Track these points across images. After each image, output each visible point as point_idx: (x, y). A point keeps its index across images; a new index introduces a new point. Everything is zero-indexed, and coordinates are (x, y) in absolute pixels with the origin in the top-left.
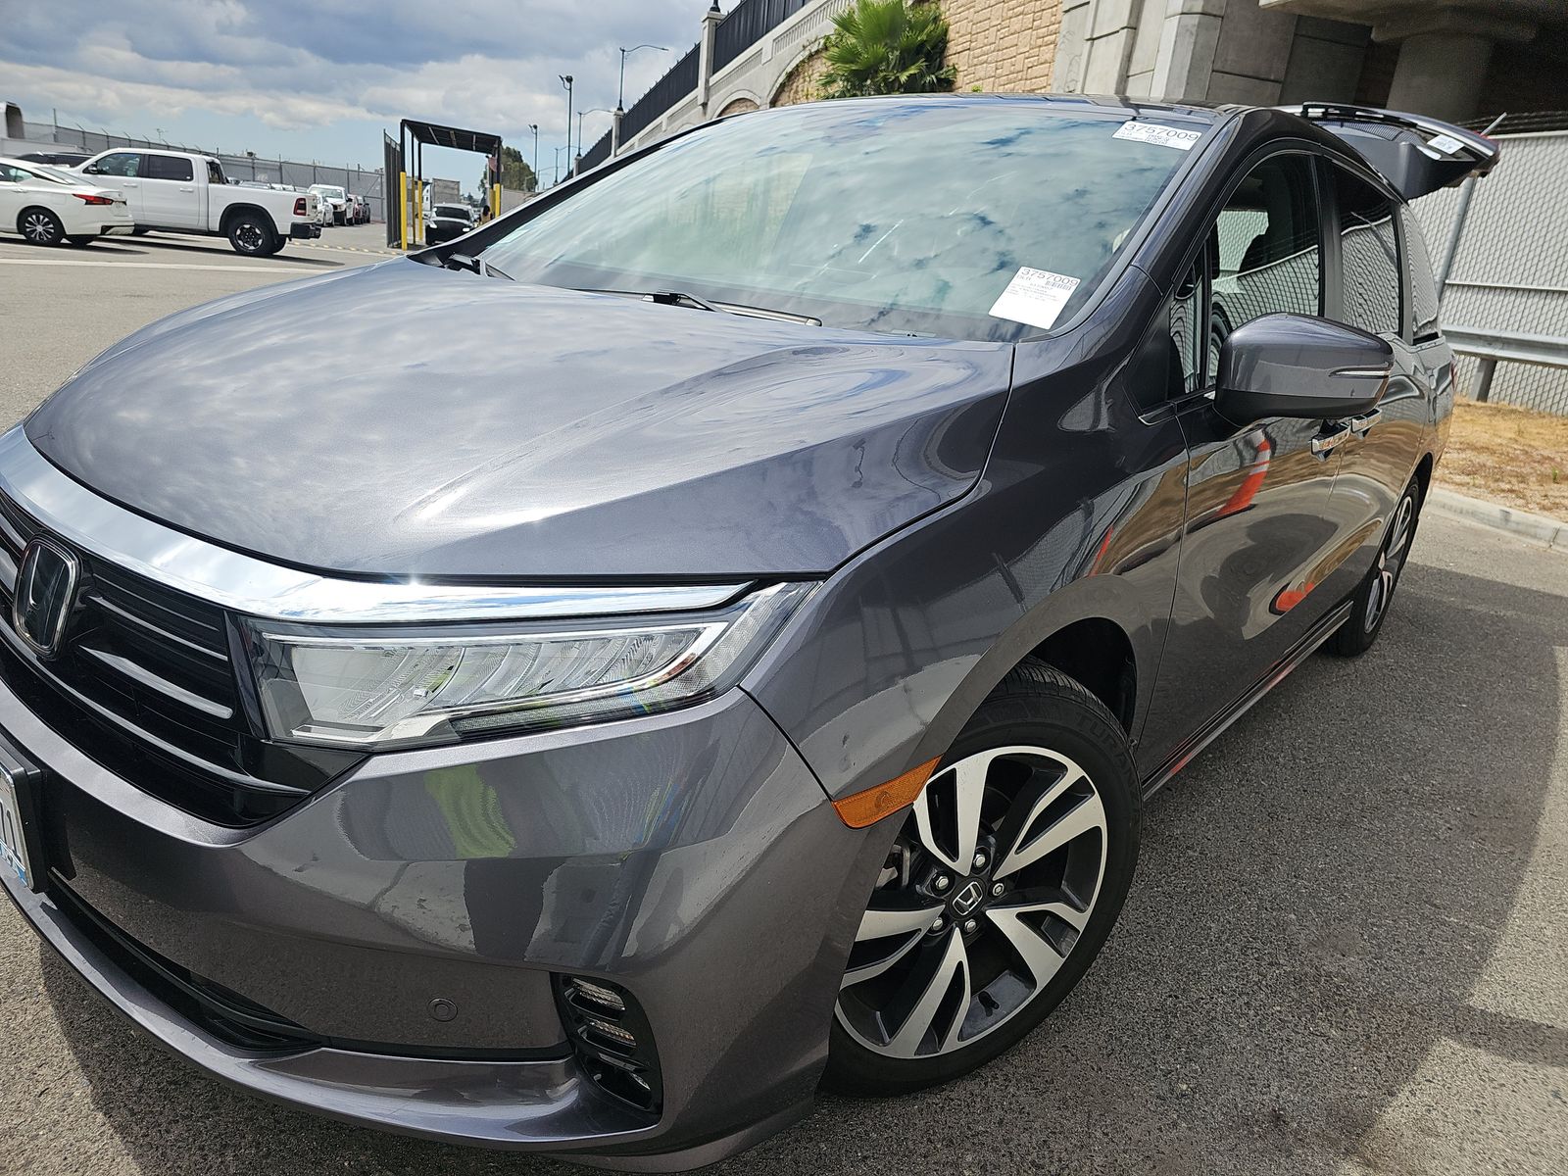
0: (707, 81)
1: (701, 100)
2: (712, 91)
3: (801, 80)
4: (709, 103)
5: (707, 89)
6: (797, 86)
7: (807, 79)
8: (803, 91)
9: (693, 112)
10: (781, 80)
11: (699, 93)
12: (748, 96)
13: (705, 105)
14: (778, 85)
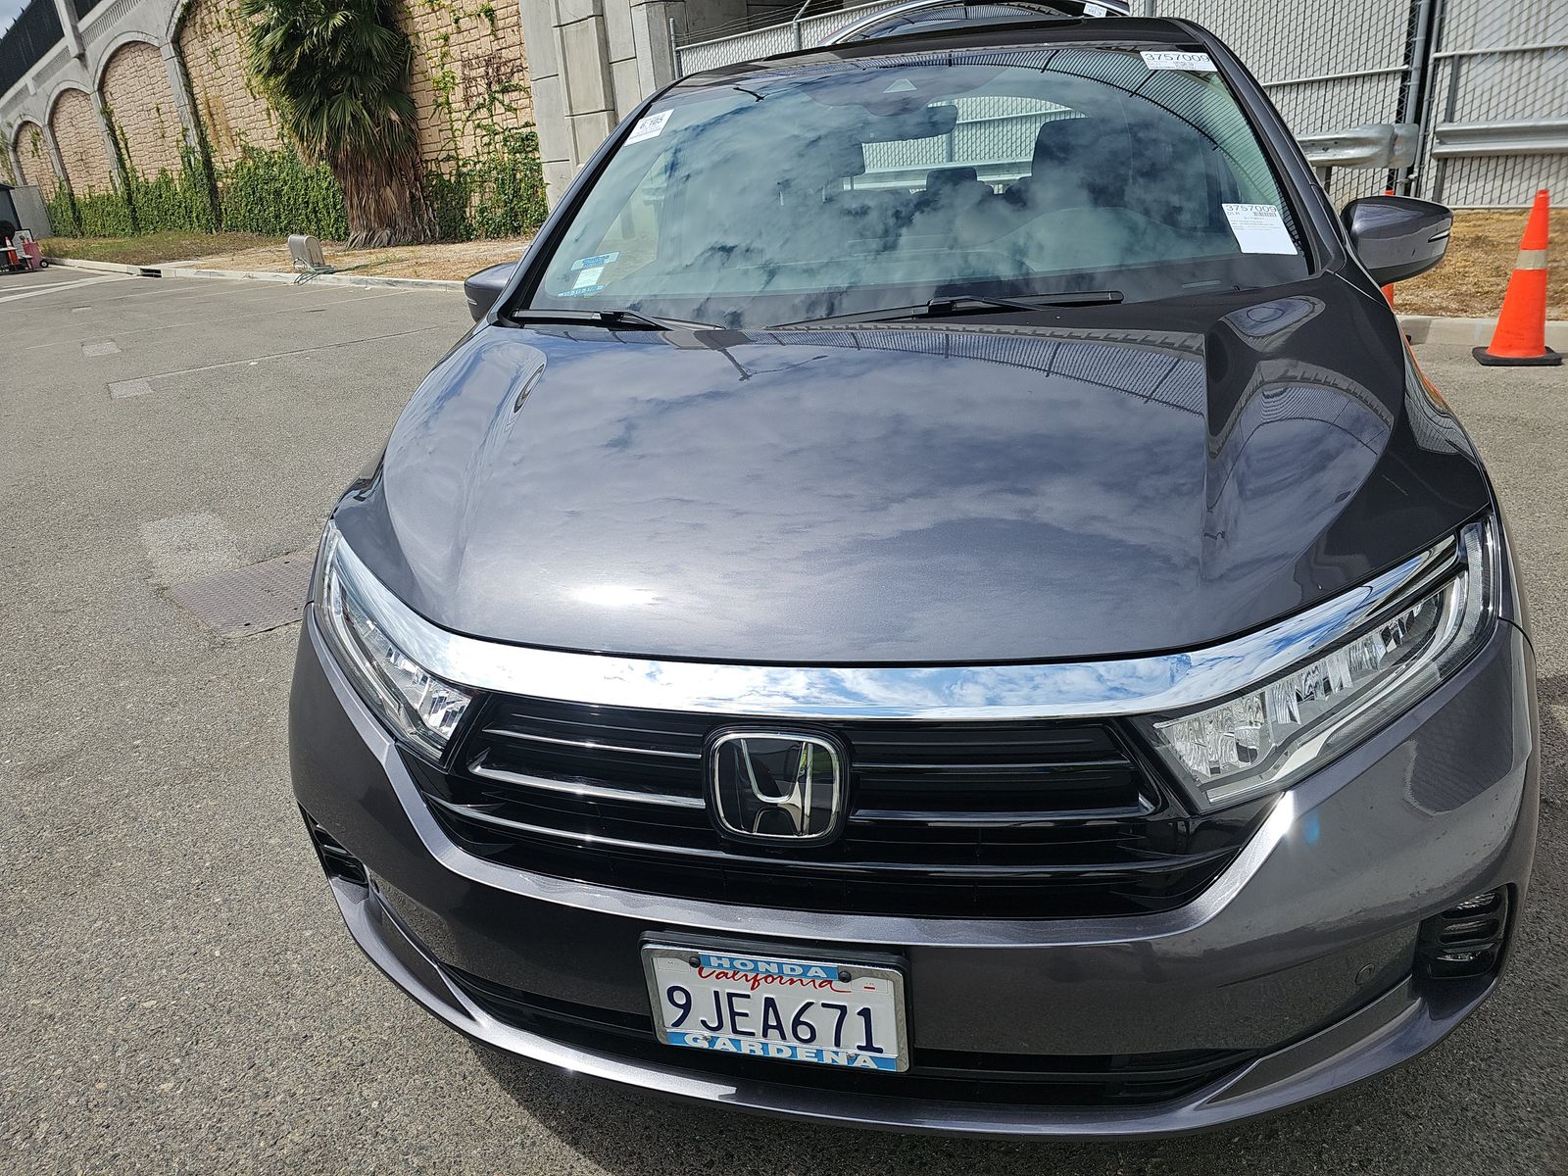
0: (75, 28)
1: (74, 50)
2: (86, 39)
3: (205, 12)
4: (88, 53)
5: (79, 37)
6: (202, 19)
7: (213, 9)
8: (211, 23)
9: (66, 67)
10: (177, 14)
11: (68, 40)
12: (140, 38)
13: (81, 57)
14: (175, 20)
